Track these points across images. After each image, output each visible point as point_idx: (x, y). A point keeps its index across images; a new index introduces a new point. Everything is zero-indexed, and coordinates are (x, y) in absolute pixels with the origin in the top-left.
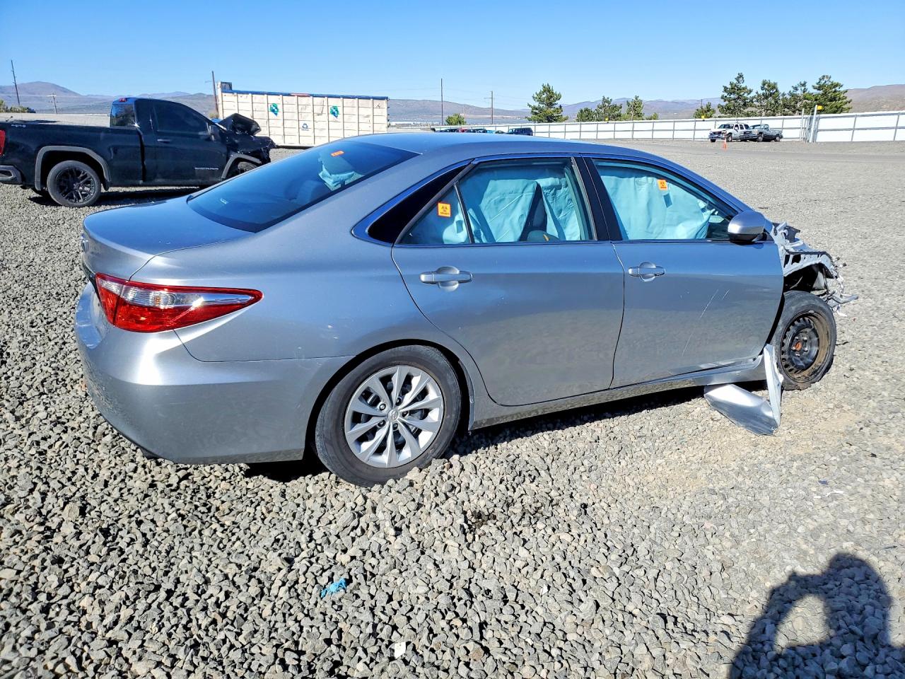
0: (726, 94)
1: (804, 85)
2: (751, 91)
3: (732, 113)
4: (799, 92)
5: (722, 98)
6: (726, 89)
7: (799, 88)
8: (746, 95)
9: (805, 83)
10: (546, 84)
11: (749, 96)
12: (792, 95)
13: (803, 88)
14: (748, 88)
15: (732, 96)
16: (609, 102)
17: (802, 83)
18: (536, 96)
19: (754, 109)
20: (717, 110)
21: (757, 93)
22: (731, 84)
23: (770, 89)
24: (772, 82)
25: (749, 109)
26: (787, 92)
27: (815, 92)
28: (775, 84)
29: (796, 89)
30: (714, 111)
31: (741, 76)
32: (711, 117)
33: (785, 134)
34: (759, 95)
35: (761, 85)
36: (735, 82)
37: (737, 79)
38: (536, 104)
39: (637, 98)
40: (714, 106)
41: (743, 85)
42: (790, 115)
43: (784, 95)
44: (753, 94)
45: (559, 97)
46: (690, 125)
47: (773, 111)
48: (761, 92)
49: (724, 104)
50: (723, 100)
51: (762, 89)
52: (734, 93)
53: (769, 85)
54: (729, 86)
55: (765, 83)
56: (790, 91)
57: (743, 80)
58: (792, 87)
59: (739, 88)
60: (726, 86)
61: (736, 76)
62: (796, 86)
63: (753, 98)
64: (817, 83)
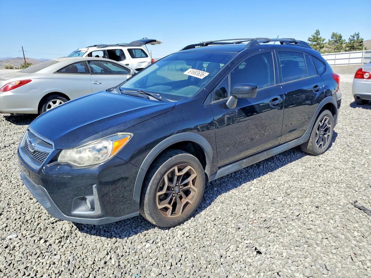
0: (310, 42)
1: (358, 35)
2: (324, 40)
7: (356, 37)
11: (323, 42)
14: (322, 38)
15: (314, 43)
17: (357, 33)
19: (327, 49)
21: (329, 40)
23: (337, 38)
25: (324, 49)
28: (340, 34)
29: (354, 37)
31: (318, 33)
34: (330, 41)
35: (331, 36)
36: (315, 35)
37: (316, 34)
41: (319, 37)
47: (338, 50)
48: (331, 40)
51: (332, 38)
52: (315, 41)
53: (337, 35)
54: (312, 37)
55: (334, 35)
56: (350, 38)
57: (319, 34)
58: (351, 36)
59: (318, 39)
60: (309, 38)
61: (315, 32)
62: (353, 35)
63: (326, 43)
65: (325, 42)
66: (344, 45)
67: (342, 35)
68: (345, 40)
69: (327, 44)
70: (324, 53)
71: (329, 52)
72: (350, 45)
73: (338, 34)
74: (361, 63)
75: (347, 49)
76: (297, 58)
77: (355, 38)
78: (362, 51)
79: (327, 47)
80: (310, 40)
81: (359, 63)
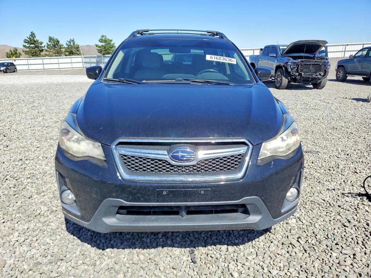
0: (26, 44)
1: (73, 41)
2: (42, 43)
5: (24, 46)
7: (72, 42)
8: (39, 45)
11: (42, 45)
12: (69, 46)
14: (40, 41)
15: (31, 45)
17: (72, 39)
19: (47, 53)
20: (23, 54)
21: (47, 44)
25: (44, 52)
30: (20, 54)
31: (33, 35)
36: (31, 37)
40: (19, 51)
41: (36, 39)
48: (49, 43)
49: (26, 50)
50: (25, 48)
51: (49, 41)
53: (53, 40)
54: (28, 39)
55: (51, 39)
56: (67, 44)
57: (35, 36)
58: (68, 41)
59: (35, 41)
60: (25, 40)
61: (30, 34)
62: (69, 41)
63: (45, 46)
64: (101, 39)
65: (43, 45)
66: (63, 50)
67: (59, 39)
68: (63, 45)
69: (46, 48)
70: (45, 57)
71: (51, 56)
72: (69, 50)
73: (54, 38)
74: (83, 67)
75: (67, 53)
76: (16, 60)
77: (72, 44)
78: (81, 56)
79: (46, 51)
80: (26, 42)
81: (81, 67)
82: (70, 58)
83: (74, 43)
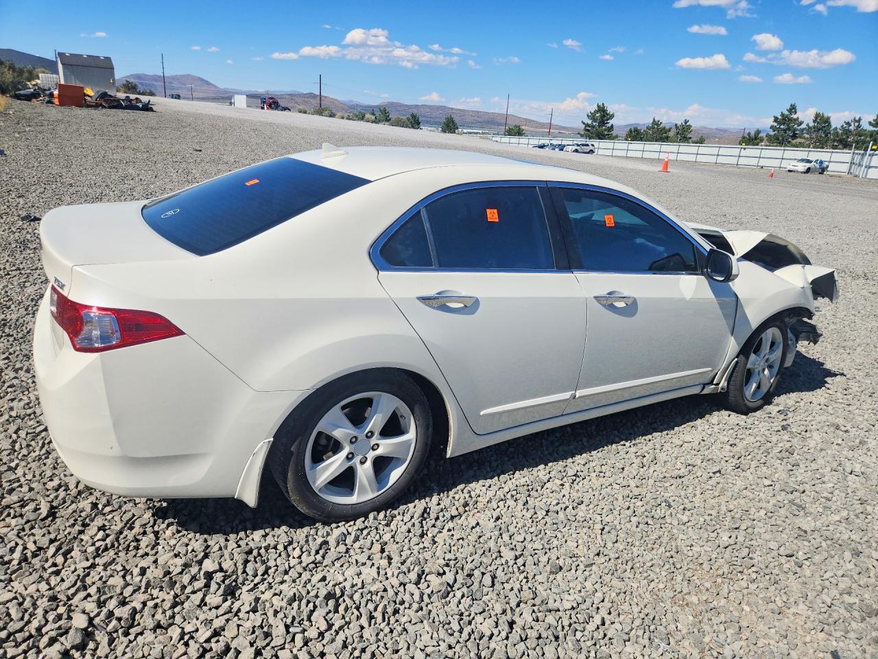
0: (775, 124)
2: (801, 123)
3: (780, 143)
4: (852, 128)
5: (772, 127)
6: (776, 119)
7: (852, 124)
8: (796, 126)
9: (860, 120)
10: (601, 104)
11: (799, 128)
12: (844, 130)
13: (856, 124)
14: (799, 120)
15: (782, 127)
16: (658, 125)
17: (857, 119)
18: (590, 114)
19: (802, 141)
20: (765, 139)
21: (808, 125)
22: (782, 115)
23: (822, 122)
24: (826, 115)
25: (799, 140)
26: (839, 127)
27: (871, 128)
28: (829, 118)
29: (849, 124)
30: (762, 140)
31: (793, 109)
32: (757, 145)
33: (832, 167)
34: (809, 128)
35: (813, 117)
36: (787, 113)
37: (789, 111)
38: (590, 122)
39: (686, 122)
40: (762, 135)
41: (795, 116)
42: (839, 149)
43: (836, 129)
44: (803, 126)
45: (612, 116)
46: (736, 152)
47: (821, 144)
48: (812, 124)
49: (772, 133)
50: (772, 130)
51: (814, 122)
52: (784, 124)
53: (822, 119)
54: (780, 118)
56: (842, 126)
57: (795, 112)
58: (845, 122)
59: (790, 120)
60: (777, 117)
61: (789, 107)
62: (849, 121)
63: (803, 129)
64: (874, 120)
66: (831, 137)
69: (803, 132)
78: (850, 151)
82: (830, 152)
83: (859, 126)
